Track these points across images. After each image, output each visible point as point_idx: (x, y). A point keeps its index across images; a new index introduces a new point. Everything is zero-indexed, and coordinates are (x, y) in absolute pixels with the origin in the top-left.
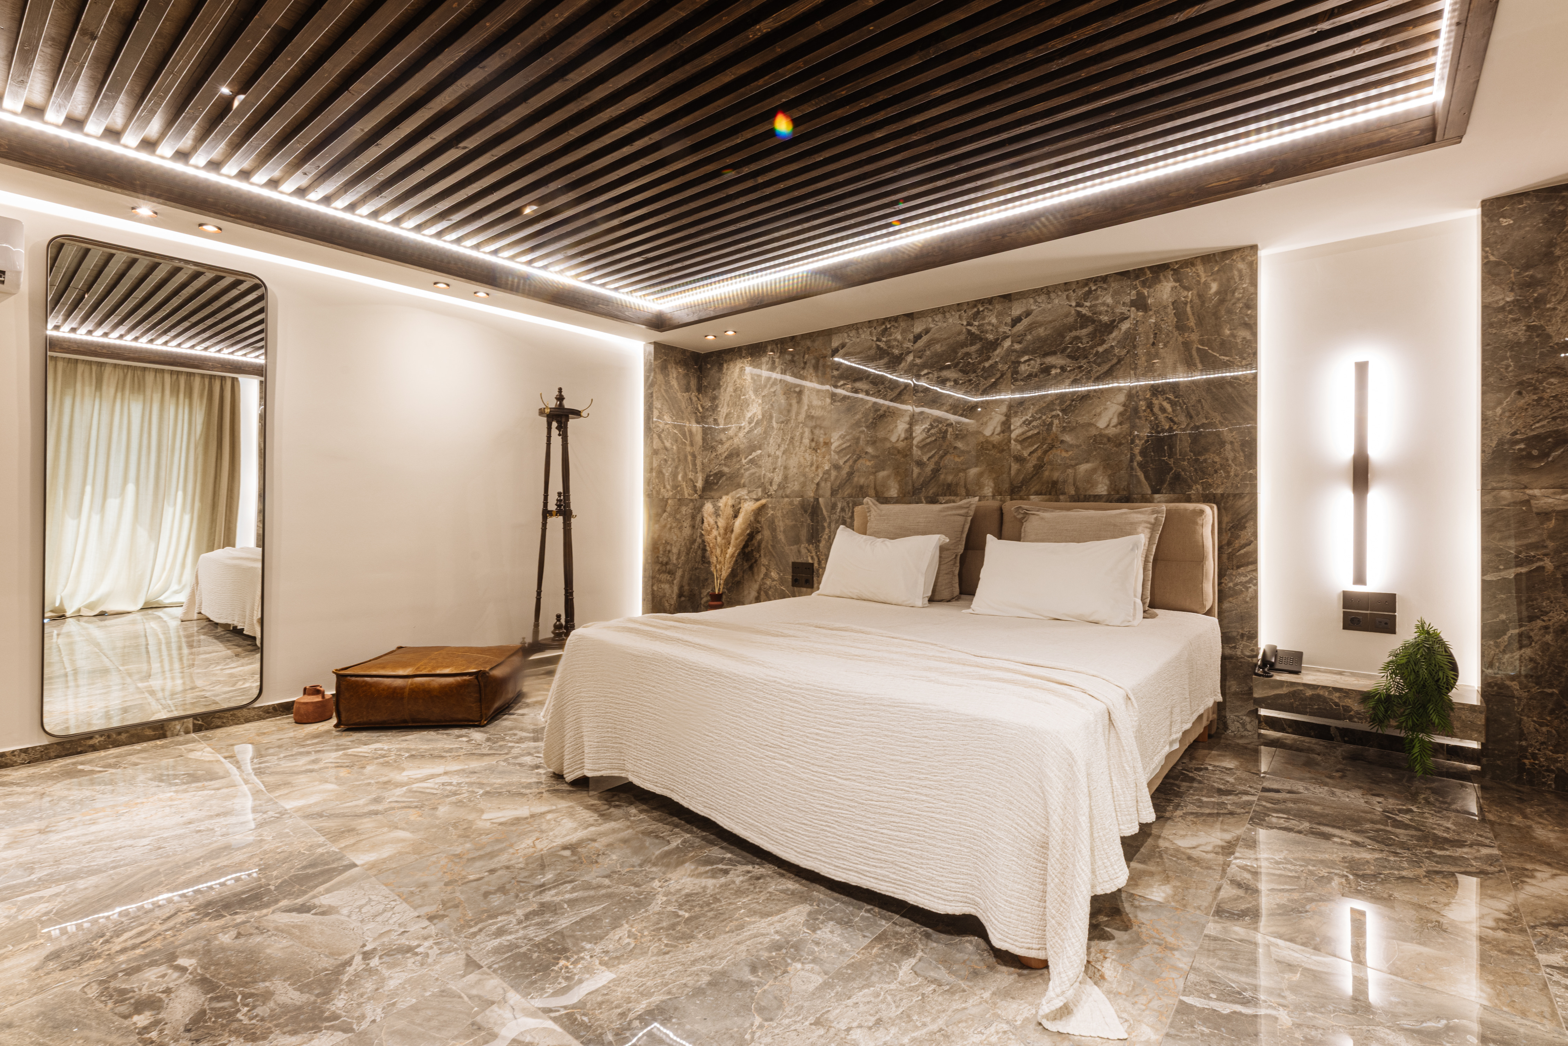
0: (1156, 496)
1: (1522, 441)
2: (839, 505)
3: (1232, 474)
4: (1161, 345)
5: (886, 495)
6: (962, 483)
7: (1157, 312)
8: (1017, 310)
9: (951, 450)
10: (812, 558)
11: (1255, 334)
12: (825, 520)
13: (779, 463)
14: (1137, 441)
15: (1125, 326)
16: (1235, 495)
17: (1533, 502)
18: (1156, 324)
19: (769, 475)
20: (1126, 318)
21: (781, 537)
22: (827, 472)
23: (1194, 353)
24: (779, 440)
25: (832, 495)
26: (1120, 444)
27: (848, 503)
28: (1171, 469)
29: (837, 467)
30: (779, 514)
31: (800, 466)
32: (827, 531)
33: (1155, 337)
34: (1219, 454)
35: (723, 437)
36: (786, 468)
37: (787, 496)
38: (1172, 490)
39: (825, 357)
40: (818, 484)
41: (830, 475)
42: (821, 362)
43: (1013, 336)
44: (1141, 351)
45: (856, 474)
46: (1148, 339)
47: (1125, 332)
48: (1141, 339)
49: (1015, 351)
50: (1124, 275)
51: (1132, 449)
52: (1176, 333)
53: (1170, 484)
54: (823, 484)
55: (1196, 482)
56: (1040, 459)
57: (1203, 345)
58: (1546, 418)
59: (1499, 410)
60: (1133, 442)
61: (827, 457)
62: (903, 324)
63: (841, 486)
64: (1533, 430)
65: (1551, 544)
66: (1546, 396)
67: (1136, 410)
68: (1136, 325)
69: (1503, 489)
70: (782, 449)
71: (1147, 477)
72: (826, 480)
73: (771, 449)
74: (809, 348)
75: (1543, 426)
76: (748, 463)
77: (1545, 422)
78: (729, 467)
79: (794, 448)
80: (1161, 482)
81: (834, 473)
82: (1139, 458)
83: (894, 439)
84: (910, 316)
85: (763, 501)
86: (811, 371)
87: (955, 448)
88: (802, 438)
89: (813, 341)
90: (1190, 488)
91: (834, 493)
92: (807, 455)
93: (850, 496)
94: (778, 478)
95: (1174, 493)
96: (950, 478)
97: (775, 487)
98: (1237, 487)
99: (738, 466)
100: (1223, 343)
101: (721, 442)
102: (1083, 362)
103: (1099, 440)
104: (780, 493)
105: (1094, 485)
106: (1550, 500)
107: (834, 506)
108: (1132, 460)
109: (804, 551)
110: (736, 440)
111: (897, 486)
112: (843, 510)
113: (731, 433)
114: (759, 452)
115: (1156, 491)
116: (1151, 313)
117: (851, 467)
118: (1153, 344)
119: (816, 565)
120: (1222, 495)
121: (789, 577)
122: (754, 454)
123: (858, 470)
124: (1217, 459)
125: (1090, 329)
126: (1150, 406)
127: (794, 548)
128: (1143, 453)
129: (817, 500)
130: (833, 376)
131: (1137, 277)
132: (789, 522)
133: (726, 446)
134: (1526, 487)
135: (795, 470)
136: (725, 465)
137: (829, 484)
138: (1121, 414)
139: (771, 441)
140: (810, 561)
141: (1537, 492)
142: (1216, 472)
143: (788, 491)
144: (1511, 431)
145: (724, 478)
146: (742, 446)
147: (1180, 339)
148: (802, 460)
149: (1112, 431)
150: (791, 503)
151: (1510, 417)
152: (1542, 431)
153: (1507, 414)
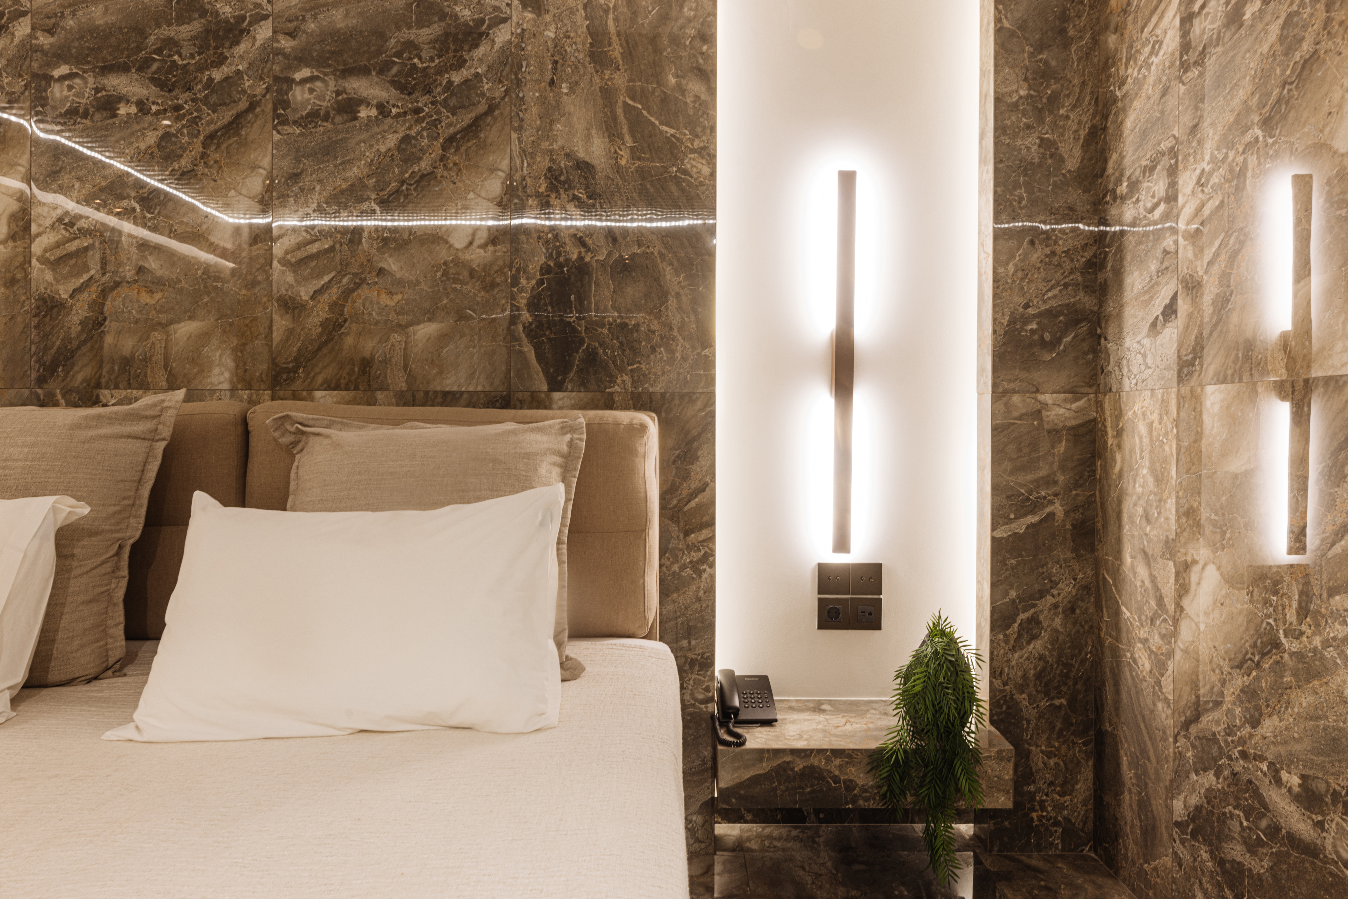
0: (557, 395)
1: (1035, 316)
3: (678, 355)
4: (565, 88)
6: (159, 357)
7: (558, 18)
11: (712, 91)
14: (523, 281)
15: (502, 35)
16: (682, 397)
17: (1044, 413)
18: (556, 42)
20: (505, 20)
23: (620, 112)
26: (493, 285)
28: (582, 341)
33: (555, 69)
34: (658, 316)
38: (583, 384)
44: (530, 93)
46: (542, 71)
47: (503, 50)
48: (530, 69)
49: (279, 52)
51: (513, 298)
52: (590, 68)
53: (580, 371)
55: (622, 370)
56: (337, 307)
57: (633, 99)
58: (1058, 284)
59: (1011, 268)
60: (515, 282)
64: (1044, 302)
65: (1061, 478)
66: (1059, 249)
68: (521, 36)
69: (1014, 392)
71: (540, 357)
75: (1055, 297)
77: (1056, 291)
80: (564, 367)
82: (526, 316)
90: (612, 381)
95: (587, 390)
96: (128, 344)
98: (686, 383)
100: (665, 100)
102: (422, 100)
106: (1062, 411)
108: (513, 320)
115: (556, 385)
116: (548, 18)
118: (552, 82)
120: (663, 395)
124: (655, 326)
125: (436, 29)
128: (533, 305)
134: (1037, 391)
141: (1047, 398)
142: (653, 350)
144: (1023, 301)
147: (596, 79)
151: (1022, 279)
152: (1054, 303)
153: (1020, 274)
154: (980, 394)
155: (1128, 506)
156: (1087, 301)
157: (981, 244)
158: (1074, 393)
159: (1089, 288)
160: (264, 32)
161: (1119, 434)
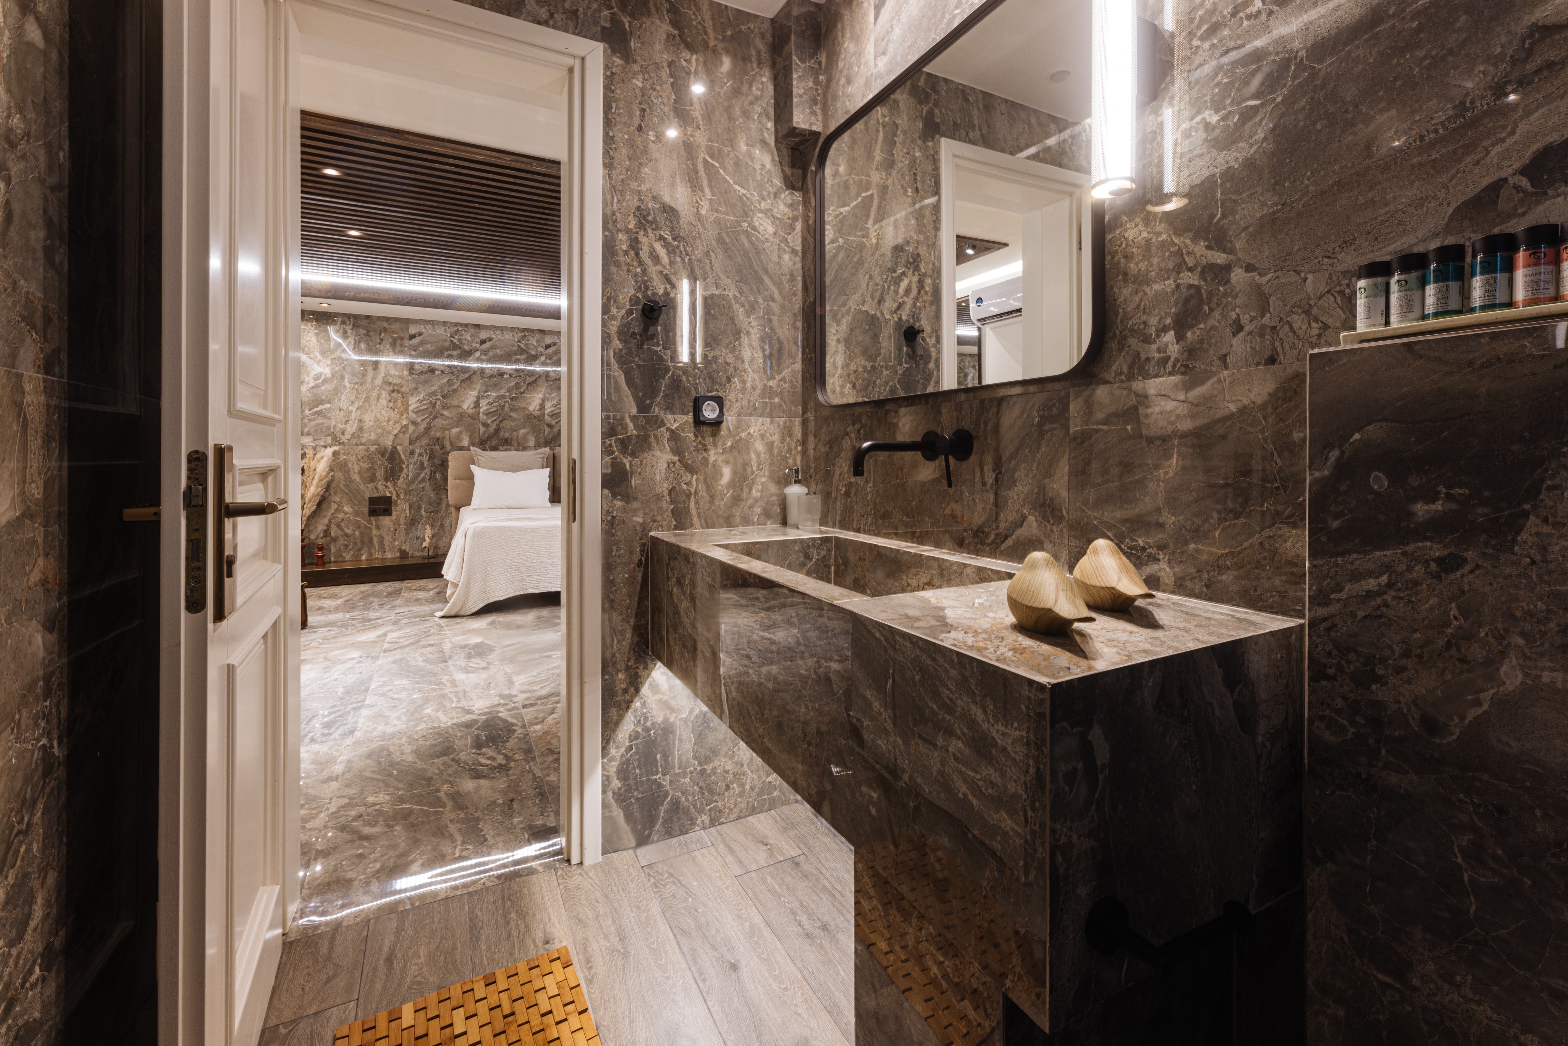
2: (418, 451)
5: (460, 445)
8: (548, 340)
10: (390, 492)
12: (403, 463)
13: (353, 416)
19: (341, 426)
21: (357, 478)
22: (406, 426)
24: (353, 398)
27: (426, 450)
29: (414, 423)
30: (353, 458)
31: (376, 420)
32: (405, 471)
36: (360, 421)
37: (362, 444)
39: (402, 339)
40: (396, 435)
41: (408, 429)
42: (398, 342)
43: (546, 355)
45: (433, 429)
54: (401, 435)
61: (405, 415)
62: (473, 329)
63: (419, 438)
70: (356, 405)
72: (404, 432)
73: (344, 404)
74: (385, 329)
76: (314, 414)
79: (370, 406)
81: (411, 428)
83: (464, 407)
84: (477, 326)
85: (336, 448)
86: (388, 346)
87: (511, 416)
88: (378, 399)
89: (391, 324)
91: (411, 442)
92: (383, 412)
93: (428, 444)
94: (351, 428)
97: (347, 436)
104: (354, 441)
107: (412, 452)
109: (381, 487)
111: (467, 438)
112: (421, 454)
114: (328, 405)
117: (429, 424)
119: (393, 499)
121: (366, 510)
122: (321, 407)
123: (435, 427)
127: (371, 485)
129: (395, 447)
130: (410, 355)
132: (365, 465)
135: (371, 424)
137: (407, 436)
139: (343, 397)
140: (388, 495)
143: (363, 441)
148: (378, 415)
150: (367, 450)
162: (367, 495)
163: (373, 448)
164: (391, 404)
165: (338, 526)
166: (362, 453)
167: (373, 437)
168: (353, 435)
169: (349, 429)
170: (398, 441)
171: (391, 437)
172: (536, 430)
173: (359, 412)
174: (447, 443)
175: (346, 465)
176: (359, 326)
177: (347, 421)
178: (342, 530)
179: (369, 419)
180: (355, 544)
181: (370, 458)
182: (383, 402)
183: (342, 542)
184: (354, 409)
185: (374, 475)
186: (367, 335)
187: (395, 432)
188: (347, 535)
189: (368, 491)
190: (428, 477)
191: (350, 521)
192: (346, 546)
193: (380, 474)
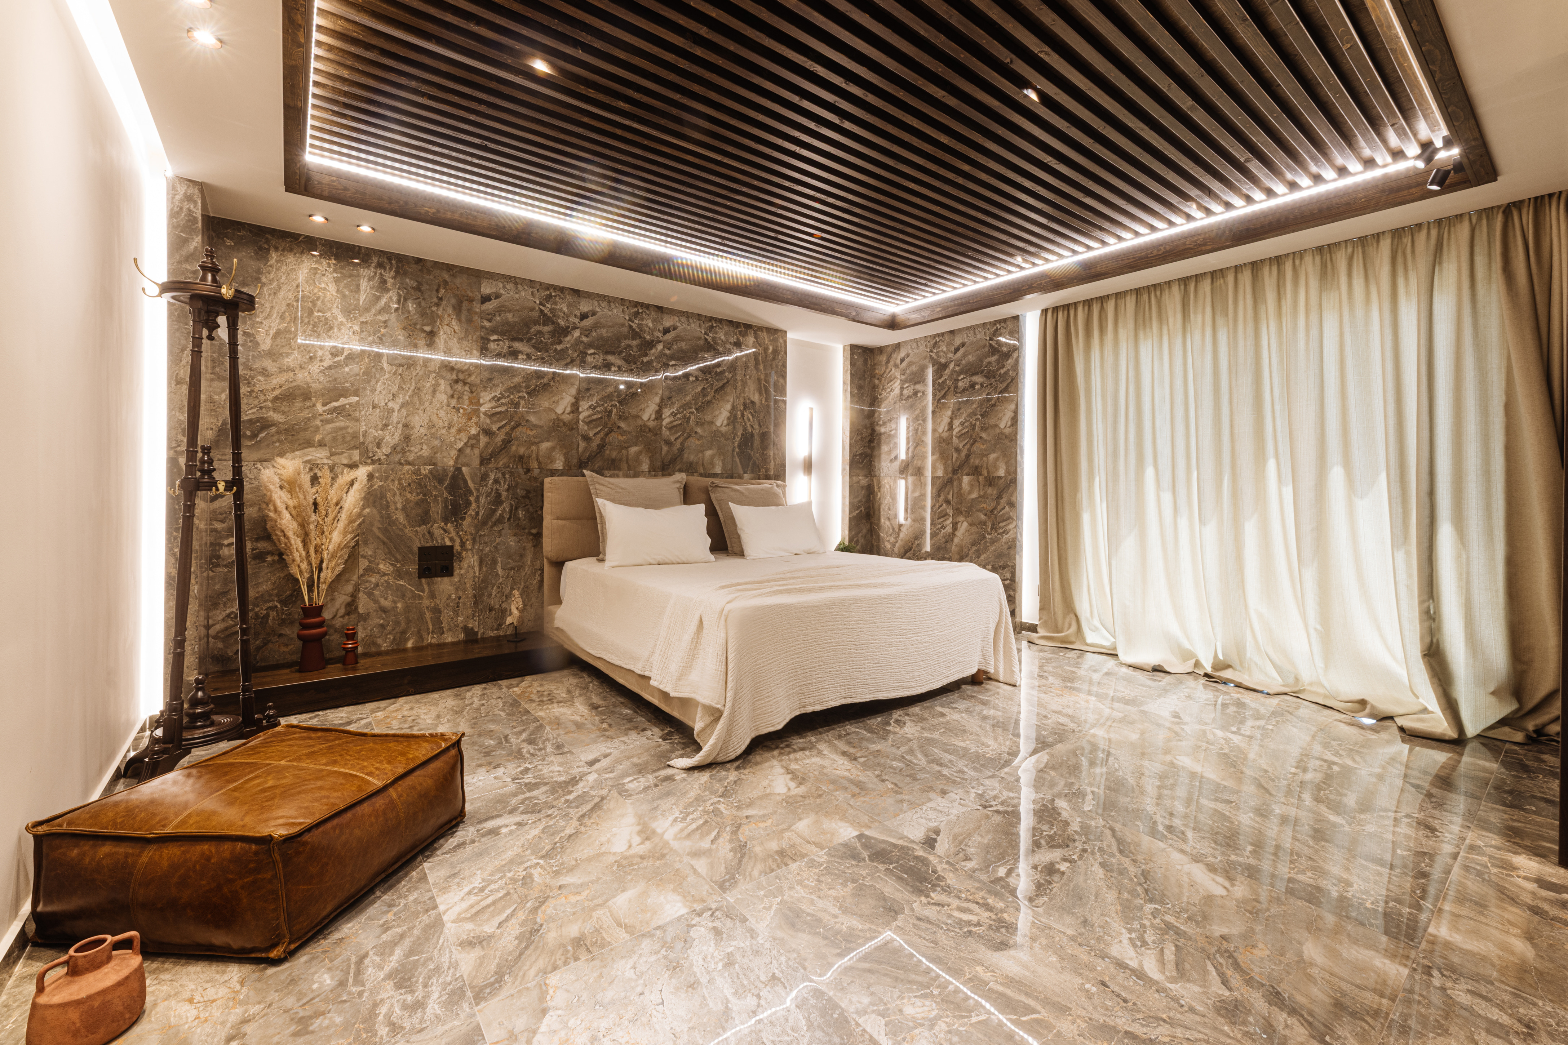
0: (745, 475)
2: (492, 476)
3: (776, 463)
5: (550, 467)
6: (624, 460)
8: (668, 322)
9: (615, 429)
10: (451, 539)
11: (786, 383)
12: (471, 493)
13: (395, 417)
14: (736, 439)
15: (731, 358)
16: (777, 476)
18: (745, 362)
19: (375, 433)
22: (476, 437)
23: (762, 386)
24: (395, 389)
25: (481, 463)
26: (728, 439)
27: (504, 474)
28: (752, 458)
29: (488, 432)
30: (395, 486)
31: (431, 425)
32: (474, 506)
35: (268, 364)
36: (406, 426)
37: (409, 463)
38: (752, 472)
39: (471, 300)
40: (460, 450)
41: (478, 441)
42: (465, 305)
43: (664, 342)
44: (738, 378)
45: (515, 442)
49: (666, 354)
50: (730, 322)
51: (734, 443)
53: (751, 467)
54: (468, 451)
56: (682, 444)
57: (765, 383)
60: (734, 439)
61: (474, 420)
62: (569, 298)
63: (495, 455)
67: (735, 416)
70: (400, 400)
71: (741, 463)
72: (472, 446)
73: (380, 398)
74: (446, 282)
76: (330, 412)
78: (283, 413)
79: (422, 403)
80: (747, 466)
81: (483, 440)
82: (737, 449)
83: (559, 411)
84: (576, 292)
85: (372, 469)
86: (450, 310)
87: (619, 427)
88: (434, 392)
89: (454, 276)
90: (760, 471)
91: (484, 461)
92: (442, 414)
93: (506, 466)
94: (392, 438)
95: (753, 474)
96: (615, 454)
97: (386, 450)
99: (306, 414)
100: (774, 384)
101: (265, 372)
102: (708, 376)
103: (716, 435)
104: (396, 458)
105: (713, 465)
106: (864, 481)
107: (484, 477)
108: (734, 450)
109: (437, 532)
110: (302, 377)
111: (562, 458)
112: (496, 481)
113: (289, 361)
114: (355, 399)
115: (745, 472)
117: (508, 434)
118: (744, 375)
119: (457, 547)
120: (773, 475)
121: (413, 568)
122: (342, 401)
123: (517, 438)
124: (771, 453)
125: (712, 353)
126: (743, 415)
127: (422, 529)
128: (739, 446)
129: (458, 470)
130: (483, 327)
131: (737, 327)
132: (413, 497)
133: (275, 381)
135: (423, 431)
136: (274, 410)
137: (477, 452)
138: (729, 418)
139: (379, 387)
140: (448, 543)
141: (861, 478)
142: (771, 461)
143: (411, 458)
144: (856, 450)
145: (273, 430)
146: (315, 386)
147: (756, 375)
148: (434, 418)
149: (724, 429)
150: (417, 472)
154: (843, 476)
155: (882, 507)
156: (868, 451)
157: (844, 433)
158: (866, 476)
159: (869, 447)
160: (660, 347)
161: (879, 488)
162: (416, 544)
163: (426, 470)
164: (454, 402)
165: (370, 594)
166: (409, 478)
167: (426, 452)
168: (394, 448)
169: (388, 438)
170: (463, 460)
171: (454, 453)
172: (651, 449)
173: (404, 412)
174: (534, 465)
175: (383, 496)
176: (405, 274)
177: (386, 425)
178: (376, 602)
179: (419, 421)
180: (397, 623)
181: (420, 485)
182: (442, 397)
183: (376, 621)
184: (397, 407)
185: (427, 513)
186: (418, 289)
187: (460, 445)
188: (384, 610)
189: (417, 538)
190: (506, 516)
191: (388, 586)
192: (382, 626)
193: (436, 510)
